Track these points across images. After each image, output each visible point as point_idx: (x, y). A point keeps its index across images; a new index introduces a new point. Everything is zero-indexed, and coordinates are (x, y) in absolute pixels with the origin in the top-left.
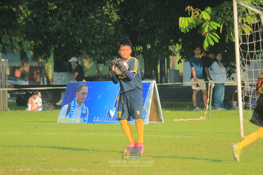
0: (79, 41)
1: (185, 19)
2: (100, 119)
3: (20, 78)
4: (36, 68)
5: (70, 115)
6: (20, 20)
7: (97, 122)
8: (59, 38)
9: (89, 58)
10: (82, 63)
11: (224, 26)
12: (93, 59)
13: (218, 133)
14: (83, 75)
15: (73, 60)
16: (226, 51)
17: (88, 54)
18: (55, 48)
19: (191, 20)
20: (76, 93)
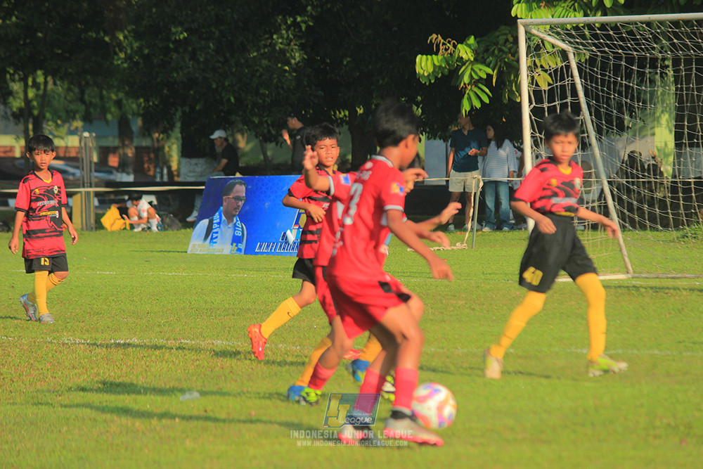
0: (229, 100)
1: (427, 59)
2: (268, 246)
3: (117, 169)
4: (148, 149)
5: (212, 239)
6: (118, 60)
7: (263, 253)
8: (192, 92)
9: (248, 131)
10: (235, 141)
11: (500, 74)
12: (254, 133)
13: (490, 274)
14: (237, 163)
15: (218, 134)
16: (504, 120)
17: (245, 123)
18: (184, 112)
19: (437, 59)
20: (222, 199)
